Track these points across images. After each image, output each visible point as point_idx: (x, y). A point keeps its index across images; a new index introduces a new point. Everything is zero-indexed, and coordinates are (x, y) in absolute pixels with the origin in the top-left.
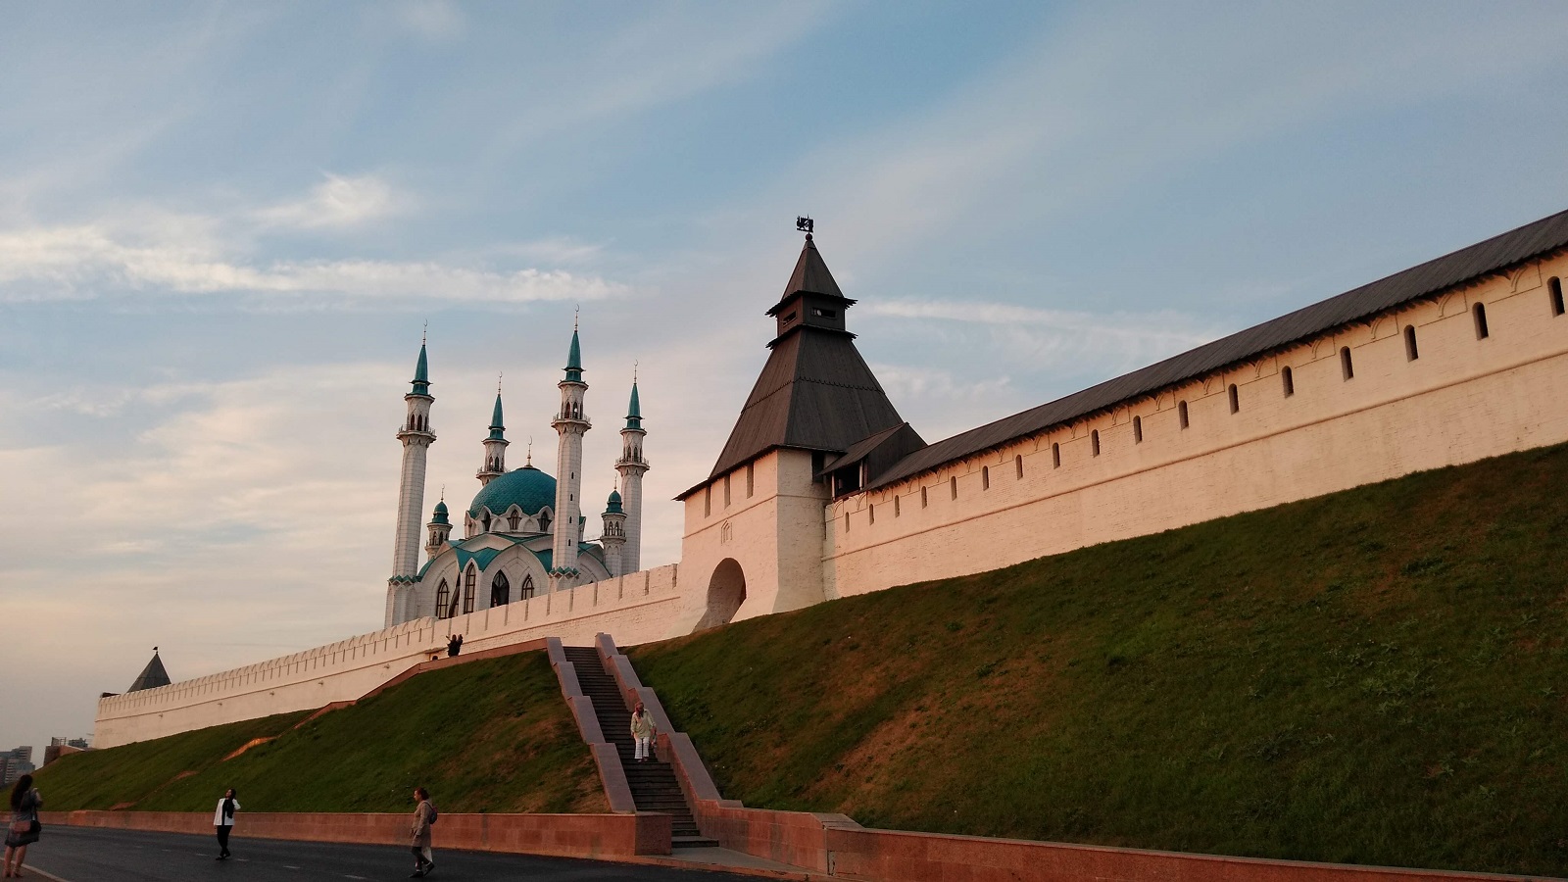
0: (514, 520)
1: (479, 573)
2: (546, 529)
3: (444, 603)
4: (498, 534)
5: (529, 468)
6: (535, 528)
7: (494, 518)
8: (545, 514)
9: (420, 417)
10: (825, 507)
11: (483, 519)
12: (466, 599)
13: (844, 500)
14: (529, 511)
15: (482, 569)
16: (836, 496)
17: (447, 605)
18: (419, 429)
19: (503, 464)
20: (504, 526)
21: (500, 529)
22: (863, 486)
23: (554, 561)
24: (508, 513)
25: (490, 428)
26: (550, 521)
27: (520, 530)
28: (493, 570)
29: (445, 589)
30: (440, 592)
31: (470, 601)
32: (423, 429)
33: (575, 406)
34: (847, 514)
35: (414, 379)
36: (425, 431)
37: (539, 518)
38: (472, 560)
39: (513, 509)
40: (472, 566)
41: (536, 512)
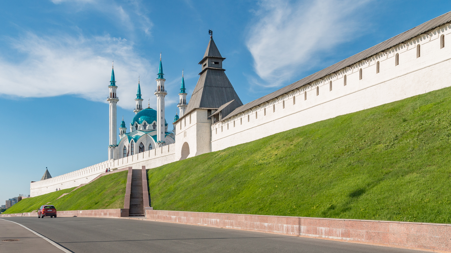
0: (145, 126)
1: (134, 143)
2: (155, 129)
3: (125, 153)
4: (140, 131)
5: (149, 108)
6: (152, 128)
7: (139, 126)
8: (154, 123)
9: (113, 93)
10: (211, 126)
11: (135, 126)
12: (132, 151)
13: (216, 124)
14: (149, 123)
15: (136, 142)
16: (214, 123)
17: (126, 153)
18: (113, 97)
19: (141, 107)
21: (141, 129)
22: (220, 120)
23: (158, 139)
25: (137, 95)
26: (156, 126)
27: (147, 129)
28: (139, 142)
29: (125, 149)
30: (124, 150)
31: (133, 152)
32: (115, 97)
33: (162, 86)
34: (216, 128)
35: (110, 80)
36: (115, 98)
37: (153, 125)
38: (132, 139)
39: (144, 123)
40: (132, 141)
41: (152, 123)
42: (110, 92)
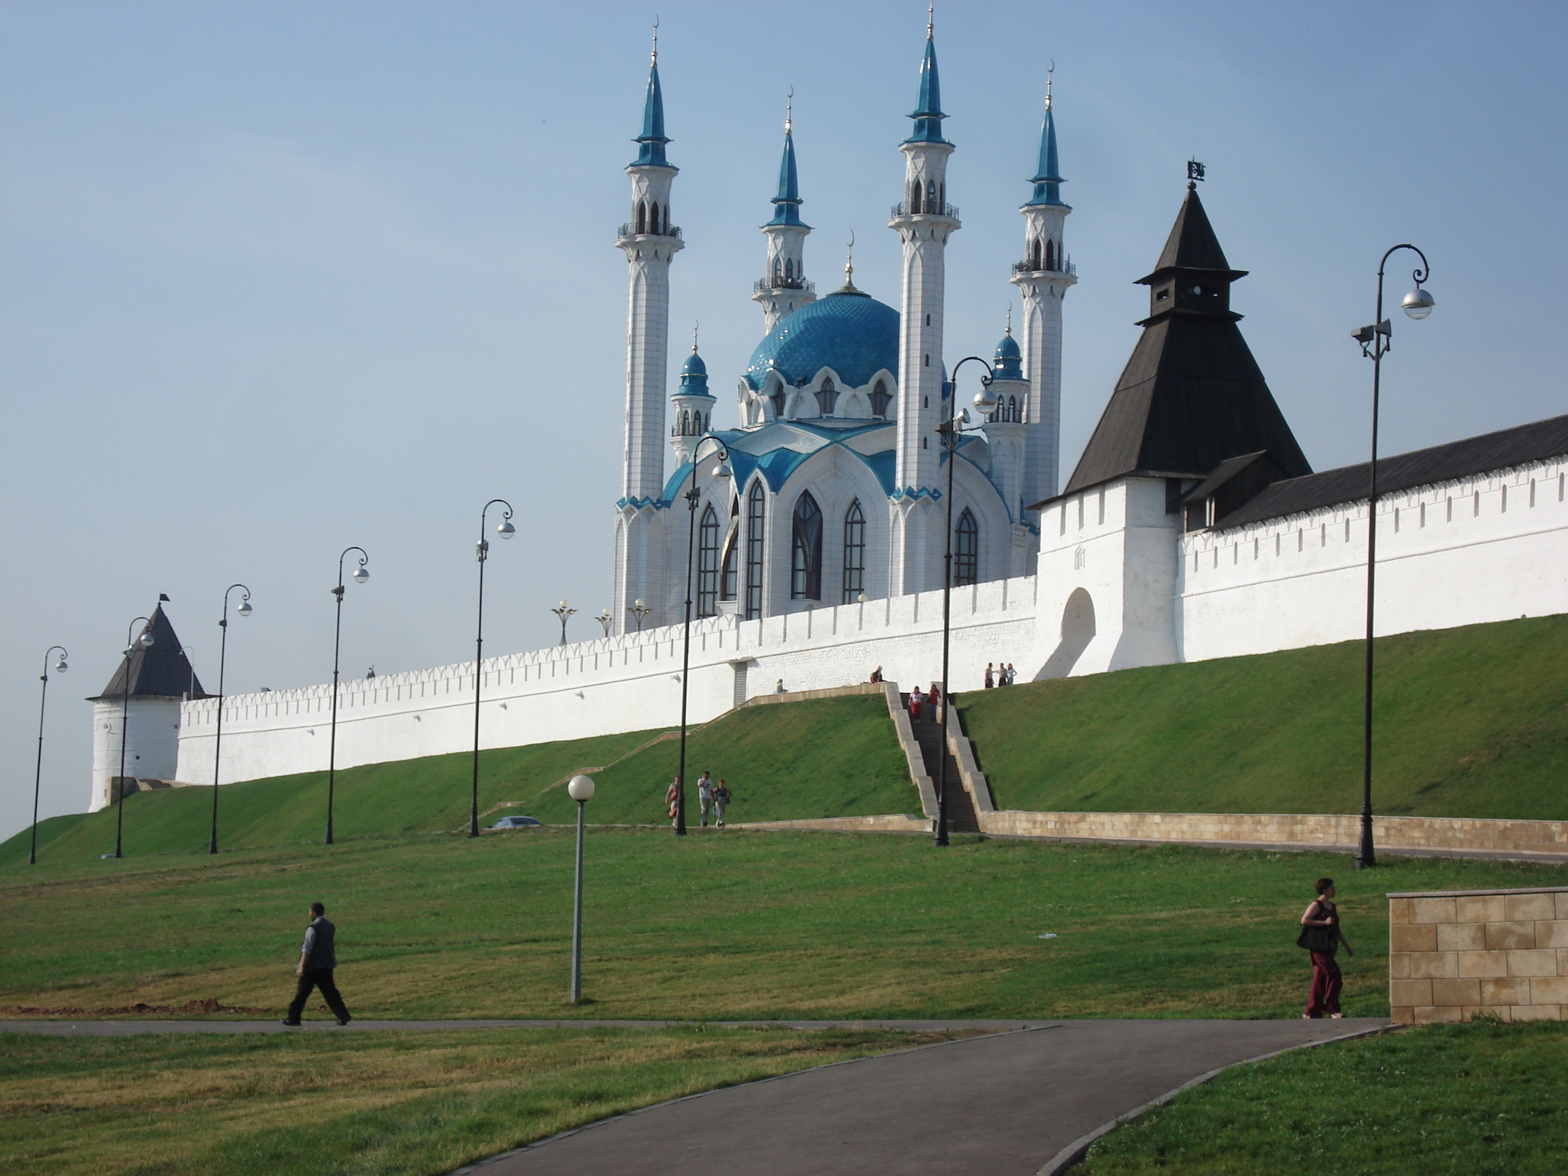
0: (827, 396)
1: (768, 495)
2: (883, 412)
3: (711, 544)
4: (800, 423)
5: (850, 292)
6: (865, 410)
7: (790, 393)
8: (880, 384)
9: (654, 208)
10: (1178, 538)
11: (772, 393)
12: (751, 541)
13: (1194, 536)
14: (853, 381)
15: (775, 488)
16: (1187, 531)
17: (717, 548)
18: (654, 230)
19: (800, 271)
20: (810, 407)
21: (803, 413)
22: (1209, 524)
23: (899, 475)
24: (817, 383)
25: (775, 201)
26: (890, 397)
27: (838, 412)
28: (793, 490)
29: (712, 520)
30: (704, 525)
31: (757, 544)
32: (661, 230)
34: (1196, 552)
35: (641, 132)
36: (665, 232)
37: (871, 391)
38: (758, 473)
39: (824, 377)
40: (757, 482)
41: (866, 381)
42: (636, 201)
